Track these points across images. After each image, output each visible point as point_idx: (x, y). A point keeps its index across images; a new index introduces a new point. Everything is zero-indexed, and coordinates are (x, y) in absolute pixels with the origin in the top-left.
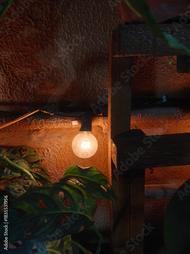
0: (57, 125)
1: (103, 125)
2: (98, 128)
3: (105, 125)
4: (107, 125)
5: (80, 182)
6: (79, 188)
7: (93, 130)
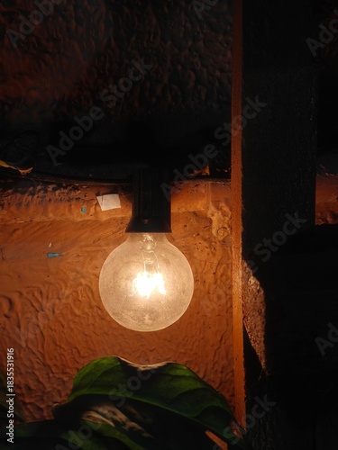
0: (45, 213)
1: (212, 208)
2: (193, 220)
3: (219, 208)
4: (226, 209)
5: (131, 417)
6: (127, 441)
7: (176, 227)
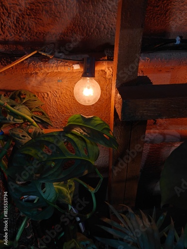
0: (57, 69)
1: (107, 69)
2: (101, 72)
3: (109, 69)
4: (111, 70)
5: (84, 131)
7: (96, 74)
